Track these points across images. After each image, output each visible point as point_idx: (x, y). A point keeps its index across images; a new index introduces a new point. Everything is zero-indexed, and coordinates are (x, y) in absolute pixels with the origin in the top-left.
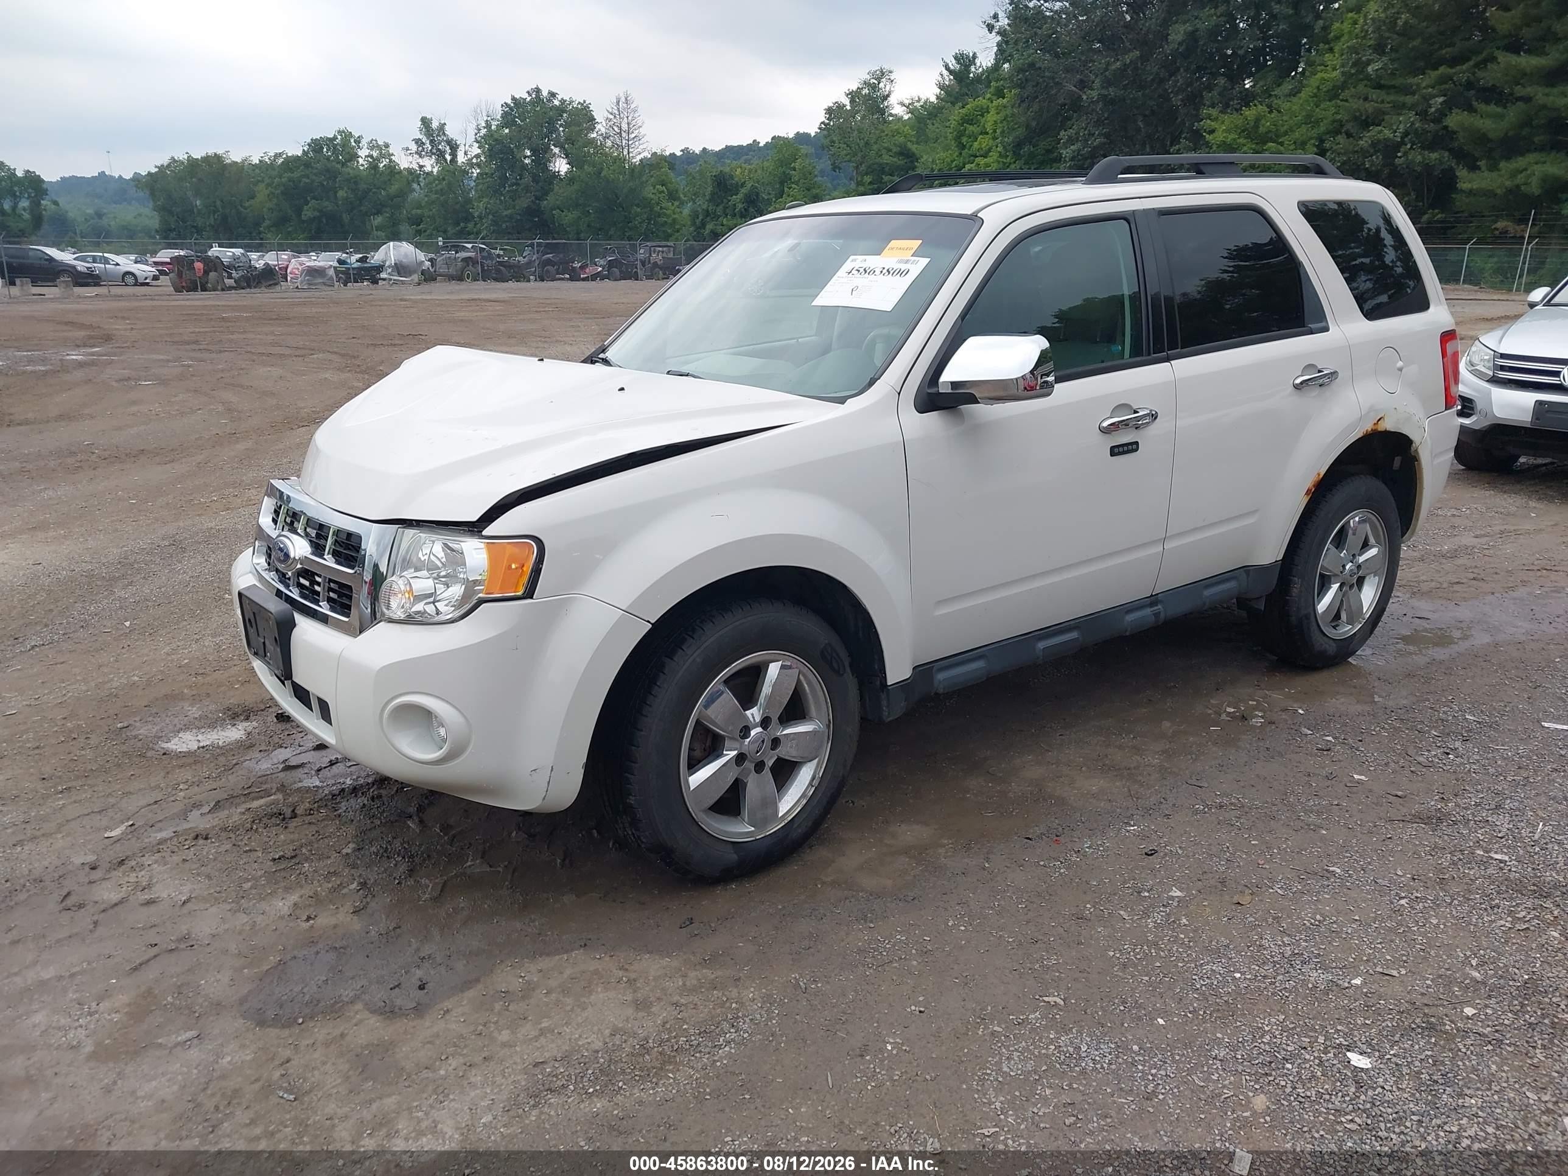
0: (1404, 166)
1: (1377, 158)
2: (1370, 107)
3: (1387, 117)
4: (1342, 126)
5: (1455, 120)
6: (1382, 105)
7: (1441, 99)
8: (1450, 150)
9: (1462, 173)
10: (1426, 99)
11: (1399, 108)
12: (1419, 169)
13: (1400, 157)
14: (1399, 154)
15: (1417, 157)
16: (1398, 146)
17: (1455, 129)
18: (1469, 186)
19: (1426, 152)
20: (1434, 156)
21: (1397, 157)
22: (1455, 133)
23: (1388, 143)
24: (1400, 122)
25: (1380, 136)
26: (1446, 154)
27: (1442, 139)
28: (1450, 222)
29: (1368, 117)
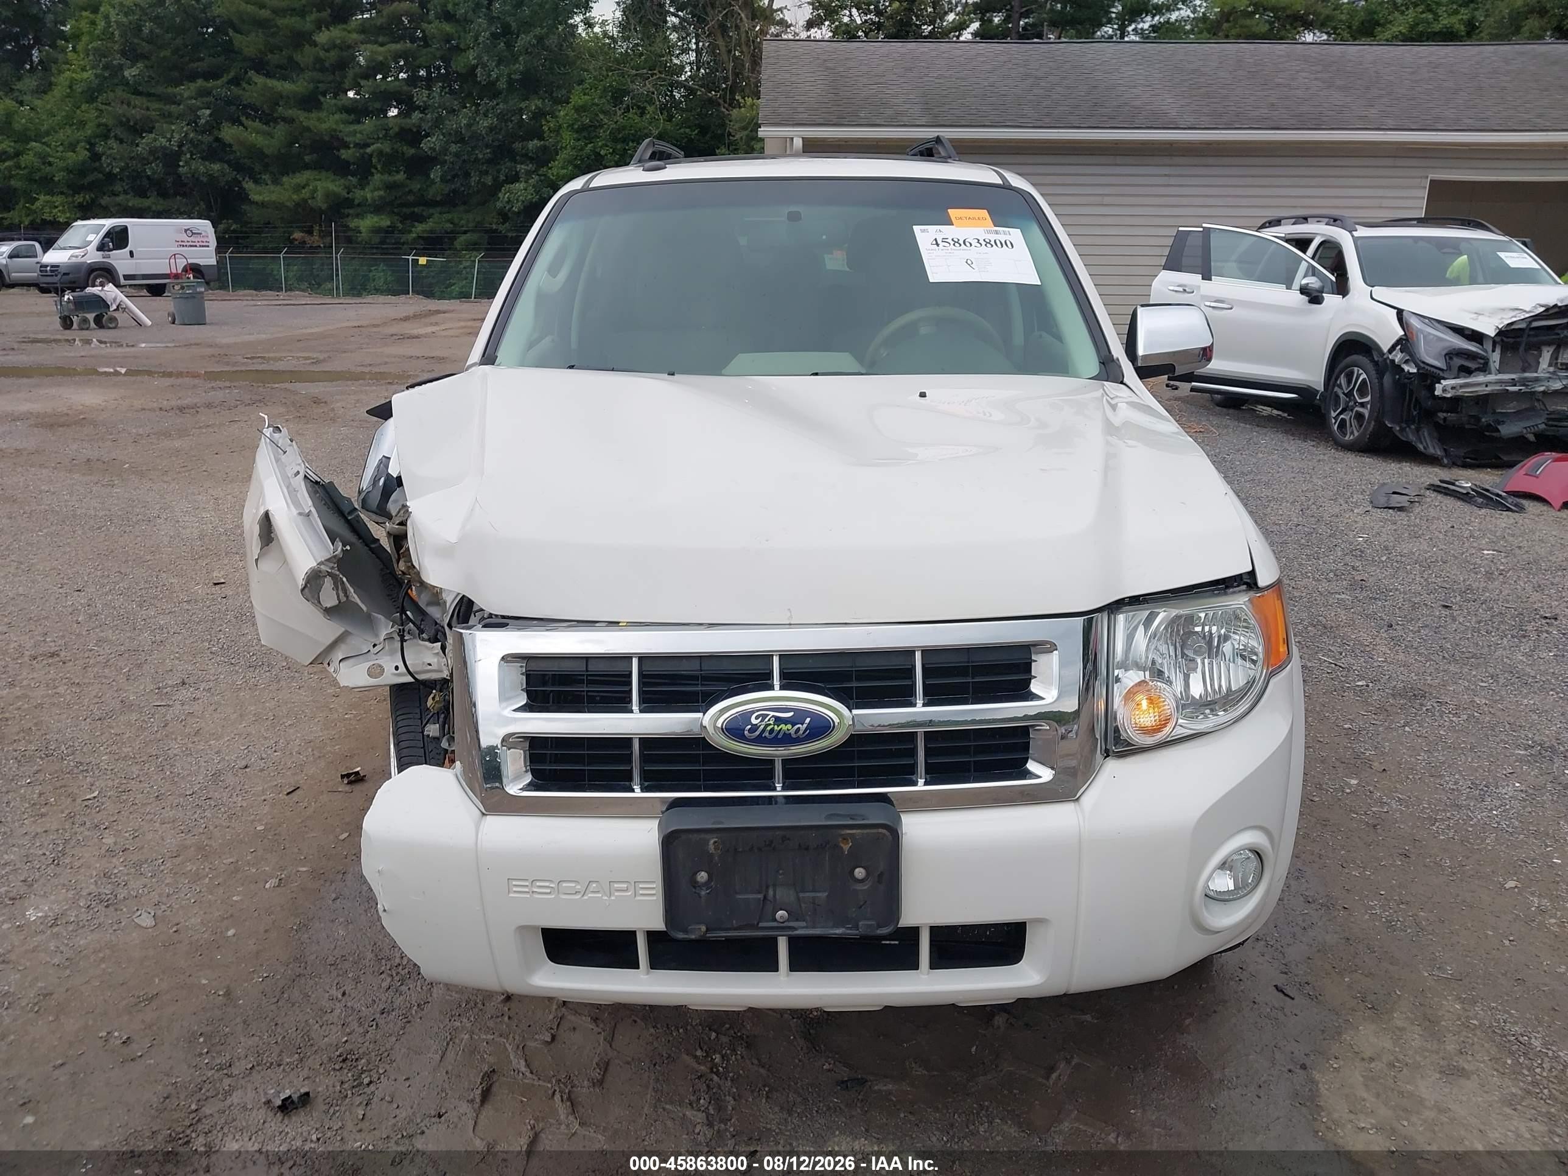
0: (189, 175)
1: (157, 166)
2: (136, 113)
3: (157, 125)
4: (109, 131)
5: (229, 133)
6: (149, 113)
7: (208, 112)
8: (228, 162)
9: (249, 185)
10: (193, 110)
11: (168, 117)
12: (205, 179)
13: (183, 167)
14: (181, 163)
15: (201, 167)
16: (178, 155)
17: (232, 142)
18: (261, 198)
19: (207, 163)
20: (216, 167)
21: (179, 166)
22: (230, 146)
23: (167, 152)
24: (173, 131)
25: (158, 144)
26: (226, 166)
27: (217, 151)
28: (246, 232)
29: (136, 124)
